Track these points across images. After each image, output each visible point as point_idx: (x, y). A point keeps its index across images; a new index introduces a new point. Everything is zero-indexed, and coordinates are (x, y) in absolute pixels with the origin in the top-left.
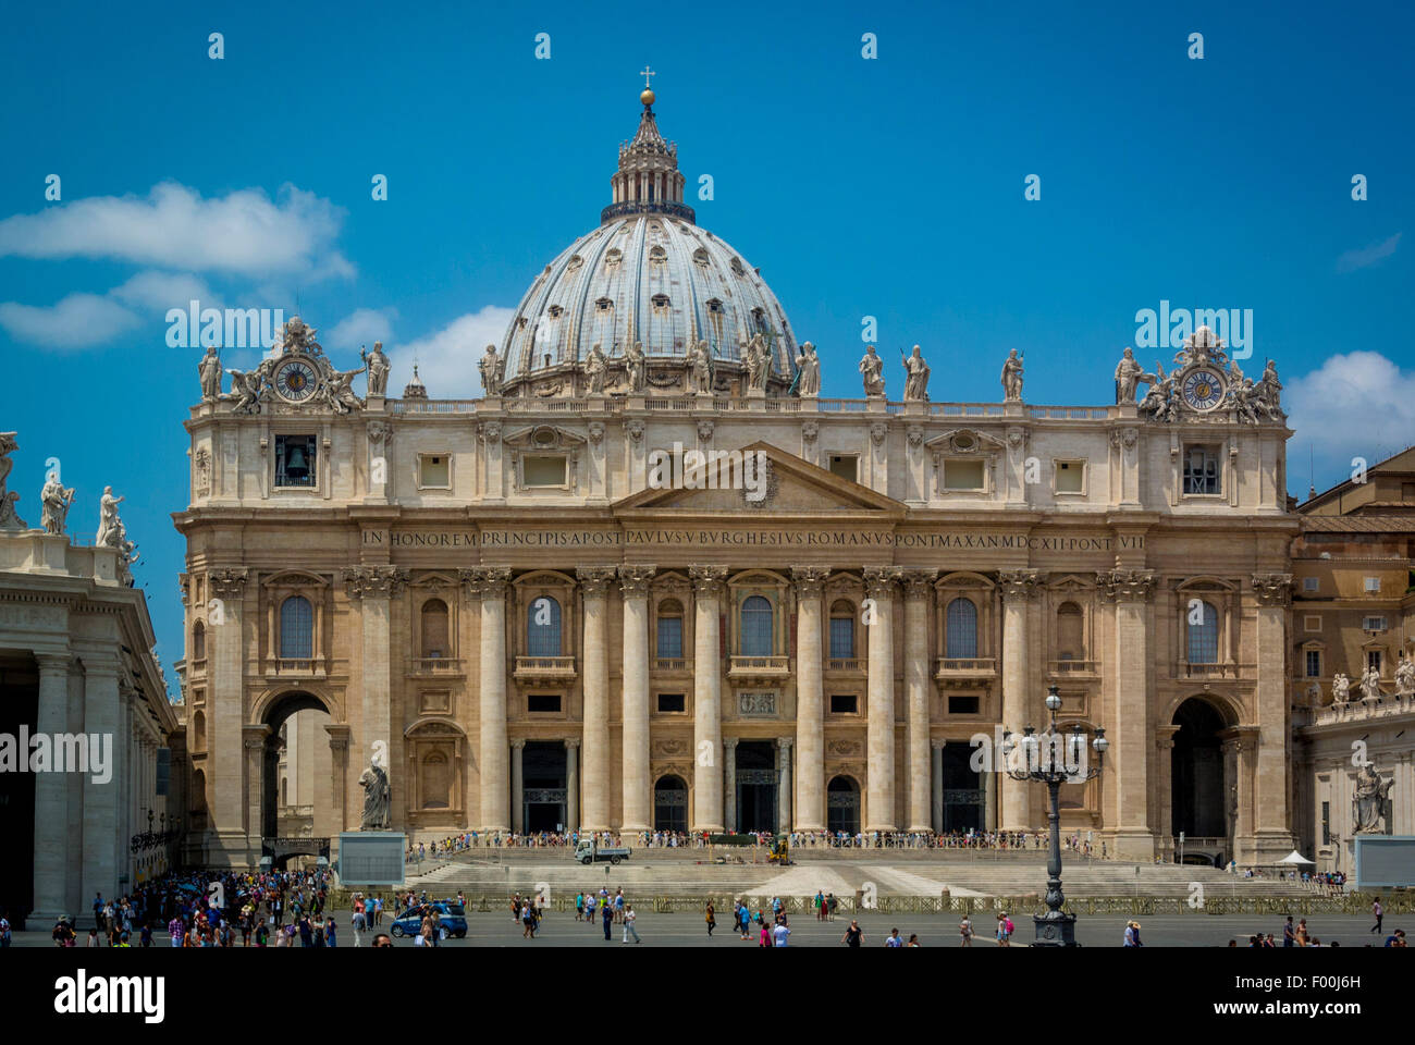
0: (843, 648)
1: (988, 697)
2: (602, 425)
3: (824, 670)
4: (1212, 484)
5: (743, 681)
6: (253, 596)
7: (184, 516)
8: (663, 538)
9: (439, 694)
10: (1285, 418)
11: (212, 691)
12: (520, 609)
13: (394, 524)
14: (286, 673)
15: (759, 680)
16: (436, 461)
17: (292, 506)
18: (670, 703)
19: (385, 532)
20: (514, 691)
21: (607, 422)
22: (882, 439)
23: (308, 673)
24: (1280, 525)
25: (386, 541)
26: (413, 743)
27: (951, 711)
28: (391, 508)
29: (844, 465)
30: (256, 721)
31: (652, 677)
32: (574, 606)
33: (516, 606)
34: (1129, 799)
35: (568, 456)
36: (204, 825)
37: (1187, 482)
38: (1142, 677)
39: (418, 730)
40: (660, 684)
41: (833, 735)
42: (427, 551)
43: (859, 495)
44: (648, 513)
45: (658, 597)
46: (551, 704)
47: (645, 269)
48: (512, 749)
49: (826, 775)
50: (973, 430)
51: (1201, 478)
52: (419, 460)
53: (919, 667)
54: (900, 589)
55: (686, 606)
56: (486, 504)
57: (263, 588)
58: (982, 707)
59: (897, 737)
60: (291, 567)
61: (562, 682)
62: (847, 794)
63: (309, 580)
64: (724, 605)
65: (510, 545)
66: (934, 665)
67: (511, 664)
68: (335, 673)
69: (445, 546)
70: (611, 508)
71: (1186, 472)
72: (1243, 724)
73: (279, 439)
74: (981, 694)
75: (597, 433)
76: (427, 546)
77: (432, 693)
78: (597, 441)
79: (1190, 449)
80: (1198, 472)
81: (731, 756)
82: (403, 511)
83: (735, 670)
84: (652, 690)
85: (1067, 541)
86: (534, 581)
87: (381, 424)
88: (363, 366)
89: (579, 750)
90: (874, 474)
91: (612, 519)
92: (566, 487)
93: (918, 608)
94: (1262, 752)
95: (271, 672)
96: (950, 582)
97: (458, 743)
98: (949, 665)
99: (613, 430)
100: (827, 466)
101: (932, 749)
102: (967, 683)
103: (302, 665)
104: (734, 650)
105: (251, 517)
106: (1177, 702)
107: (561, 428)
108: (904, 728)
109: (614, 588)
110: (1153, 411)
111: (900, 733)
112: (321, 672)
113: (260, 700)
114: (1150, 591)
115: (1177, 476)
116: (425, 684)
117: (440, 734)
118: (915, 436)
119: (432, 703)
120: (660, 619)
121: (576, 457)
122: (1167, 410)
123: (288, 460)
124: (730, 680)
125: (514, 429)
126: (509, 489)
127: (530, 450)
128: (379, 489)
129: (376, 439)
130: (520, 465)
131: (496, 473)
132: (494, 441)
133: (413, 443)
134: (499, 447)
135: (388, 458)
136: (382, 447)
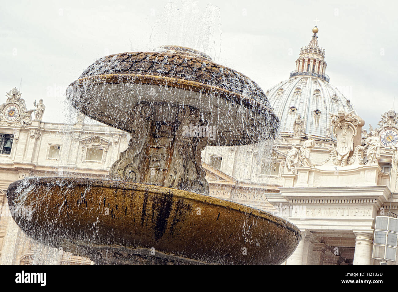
16: (56, 148)
28: (32, 165)
29: (216, 160)
35: (104, 149)
52: (49, 146)
56: (69, 166)
75: (116, 140)
78: (116, 143)
82: (35, 166)
87: (35, 131)
92: (101, 162)
107: (102, 137)
118: (250, 150)
121: (107, 149)
125: (84, 137)
126: (79, 160)
127: (90, 145)
128: (29, 157)
129: (32, 137)
130: (85, 151)
131: (74, 153)
132: (76, 140)
133: (47, 140)
134: (78, 143)
135: (36, 145)
136: (34, 140)
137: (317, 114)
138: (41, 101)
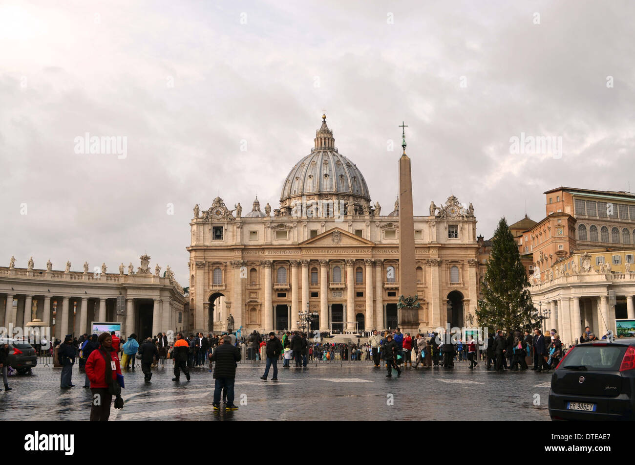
0: (359, 280)
1: (398, 292)
2: (296, 223)
3: (354, 286)
4: (456, 236)
5: (333, 289)
6: (206, 268)
7: (189, 248)
8: (312, 252)
9: (254, 293)
10: (475, 218)
11: (196, 293)
12: (275, 271)
13: (243, 249)
14: (215, 288)
15: (337, 289)
16: (254, 232)
17: (217, 245)
18: (315, 295)
19: (241, 251)
20: (274, 292)
21: (298, 222)
22: (368, 226)
23: (220, 288)
24: (473, 246)
25: (240, 254)
26: (247, 306)
27: (388, 296)
28: (242, 245)
29: (359, 232)
30: (207, 301)
31: (310, 288)
32: (290, 270)
33: (274, 270)
34: (435, 319)
35: (288, 231)
36: (193, 328)
37: (449, 235)
38: (438, 286)
39: (249, 302)
40: (312, 290)
41: (357, 303)
42: (251, 256)
43: (362, 240)
44: (308, 246)
45: (311, 267)
46: (284, 295)
47: (322, 166)
48: (273, 307)
49: (355, 313)
50: (392, 223)
51: (453, 234)
52: (249, 232)
53: (379, 285)
54: (374, 264)
55: (318, 269)
56: (267, 244)
57: (209, 266)
58: (396, 294)
59: (373, 303)
60: (217, 260)
61: (286, 290)
62: (362, 318)
63: (221, 264)
64: (328, 269)
65: (273, 254)
66: (383, 284)
67: (273, 285)
68: (228, 288)
69: (256, 255)
70: (299, 244)
71: (449, 232)
72: (465, 298)
73: (214, 228)
74: (396, 292)
75: (295, 225)
76: (251, 255)
77: (252, 293)
78: (296, 227)
79: (450, 226)
80: (453, 232)
81: (330, 308)
82: (245, 246)
83: (331, 286)
84: (309, 292)
85: (418, 251)
86: (279, 263)
87: (240, 224)
88: (235, 208)
89: (291, 307)
90: (367, 235)
91: (298, 247)
92: (287, 239)
93: (379, 269)
94: (470, 306)
95: (211, 288)
96: (387, 262)
97: (259, 306)
98: (388, 284)
99: (299, 224)
100: (354, 233)
101: (384, 306)
102: (392, 289)
103: (219, 286)
104: (331, 280)
105: (206, 248)
106: (448, 293)
107: (285, 224)
108: (375, 301)
109: (299, 265)
110: (439, 217)
111: (374, 301)
112: (224, 288)
113: (208, 295)
114: (440, 264)
115: (447, 233)
116: (251, 291)
117: (255, 304)
118: (377, 225)
119: (252, 295)
120: (312, 273)
121: (290, 231)
122: (443, 217)
123: (216, 233)
124: (330, 288)
125: (274, 225)
126: (273, 240)
127: (278, 230)
128: (239, 240)
129: (238, 228)
130: (275, 233)
131: (269, 235)
132: (269, 227)
133: (248, 228)
134: (270, 229)
135: (241, 232)
136: (240, 229)
137: (341, 177)
138: (239, 204)
